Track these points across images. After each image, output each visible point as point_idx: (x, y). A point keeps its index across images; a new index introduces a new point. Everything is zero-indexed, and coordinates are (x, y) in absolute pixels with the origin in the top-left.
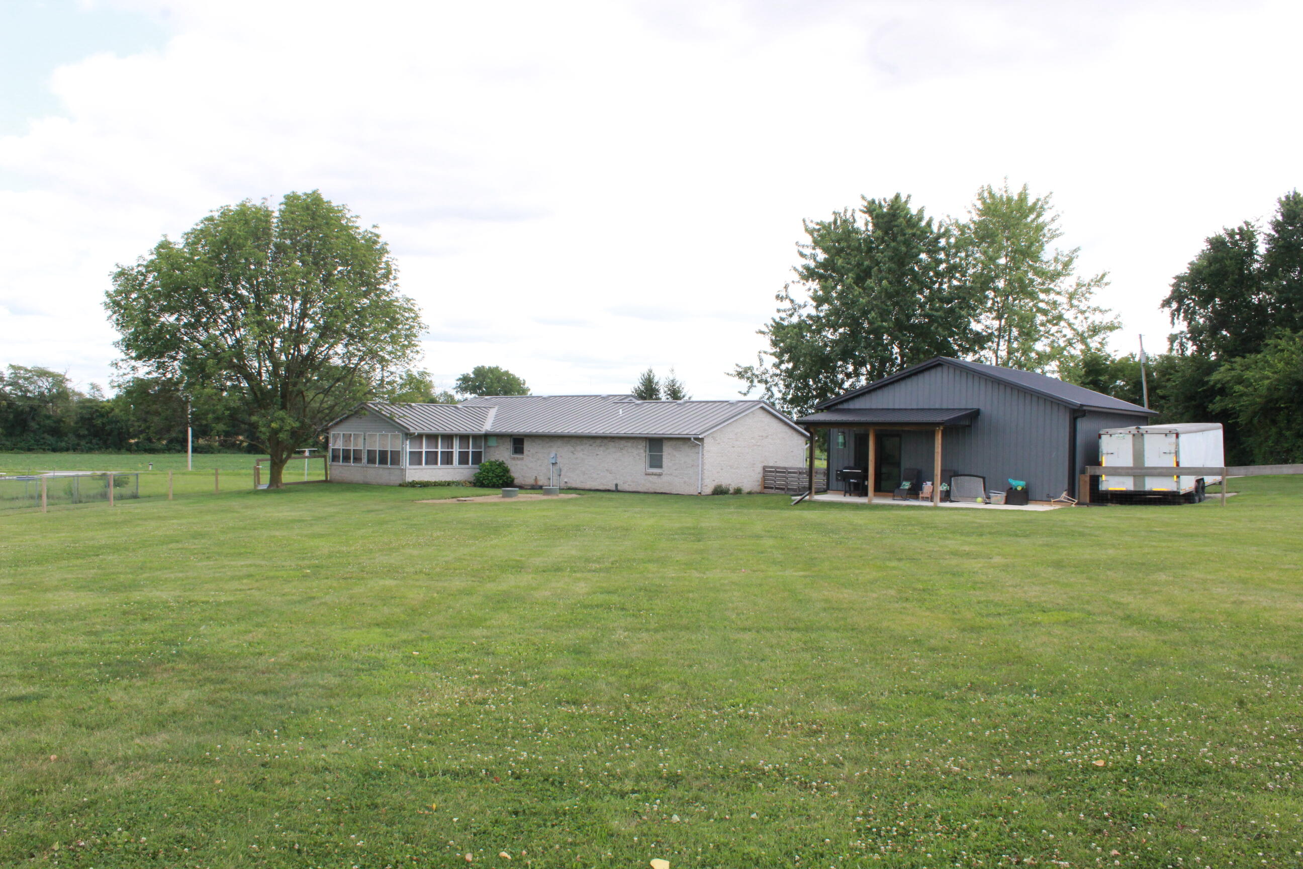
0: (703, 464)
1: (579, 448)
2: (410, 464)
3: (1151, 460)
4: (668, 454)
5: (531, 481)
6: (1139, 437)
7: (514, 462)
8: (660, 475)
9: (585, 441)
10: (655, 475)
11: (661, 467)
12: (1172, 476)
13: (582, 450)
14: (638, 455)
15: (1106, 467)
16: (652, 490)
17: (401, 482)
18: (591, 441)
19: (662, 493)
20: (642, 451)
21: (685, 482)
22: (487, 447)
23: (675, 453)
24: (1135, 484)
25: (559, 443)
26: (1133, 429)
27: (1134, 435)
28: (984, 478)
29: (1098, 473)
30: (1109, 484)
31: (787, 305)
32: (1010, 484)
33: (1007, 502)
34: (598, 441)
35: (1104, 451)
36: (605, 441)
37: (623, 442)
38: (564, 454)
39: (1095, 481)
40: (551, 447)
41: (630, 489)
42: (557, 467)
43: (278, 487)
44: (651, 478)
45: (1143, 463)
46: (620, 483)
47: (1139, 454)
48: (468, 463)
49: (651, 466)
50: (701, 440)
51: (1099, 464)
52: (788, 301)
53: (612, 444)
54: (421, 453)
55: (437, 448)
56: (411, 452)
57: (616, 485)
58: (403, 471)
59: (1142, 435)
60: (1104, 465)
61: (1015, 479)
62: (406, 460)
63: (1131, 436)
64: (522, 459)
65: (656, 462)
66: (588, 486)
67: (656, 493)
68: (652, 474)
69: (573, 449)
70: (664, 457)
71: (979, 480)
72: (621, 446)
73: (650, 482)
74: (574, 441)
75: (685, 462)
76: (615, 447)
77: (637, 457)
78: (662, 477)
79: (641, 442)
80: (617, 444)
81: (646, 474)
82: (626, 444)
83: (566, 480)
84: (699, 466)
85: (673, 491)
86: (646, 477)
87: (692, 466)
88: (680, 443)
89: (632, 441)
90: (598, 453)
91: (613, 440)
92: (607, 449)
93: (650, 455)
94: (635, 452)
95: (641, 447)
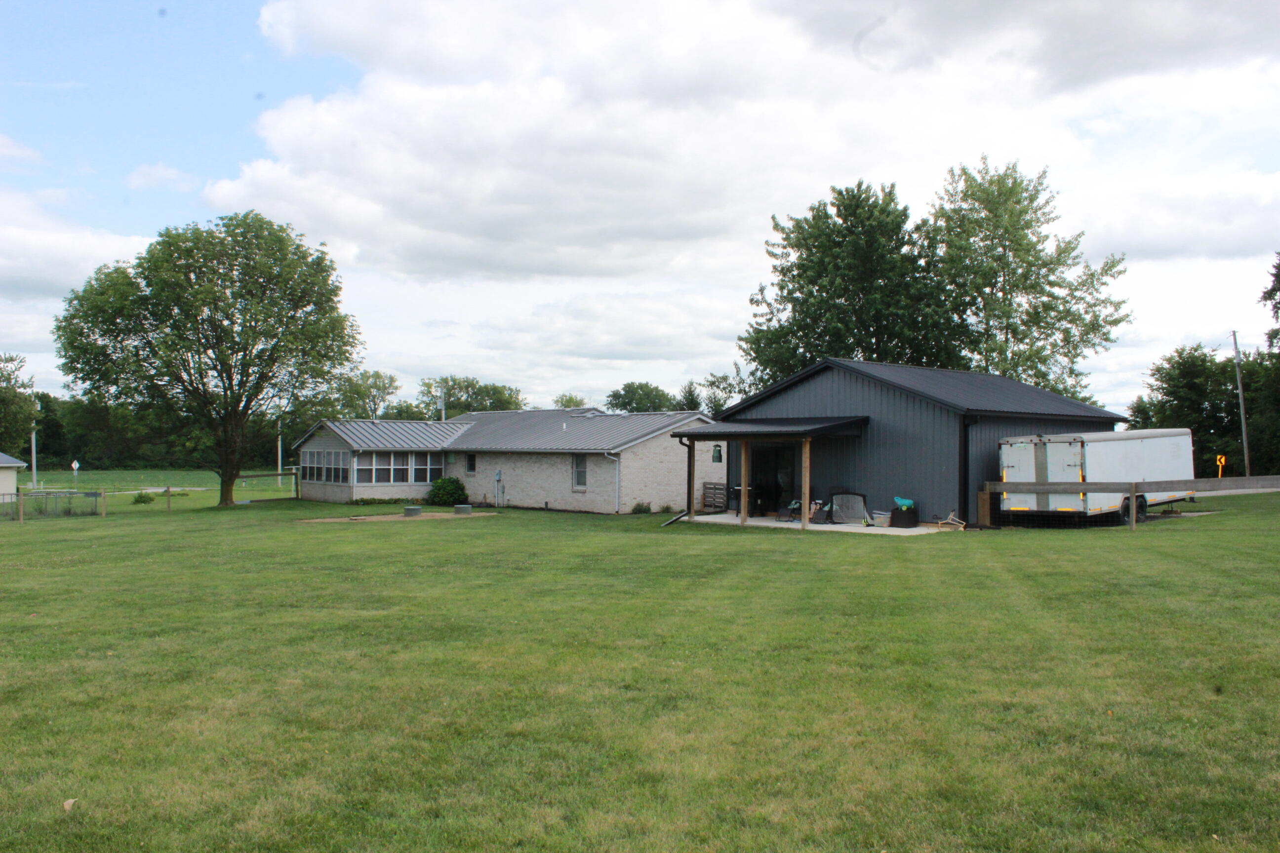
0: (619, 481)
1: (519, 464)
2: (358, 482)
3: (1055, 475)
4: (591, 469)
5: (480, 499)
6: (1040, 447)
7: (468, 479)
8: (584, 492)
9: (524, 457)
10: (581, 492)
11: (584, 484)
12: (1078, 493)
13: (521, 467)
14: (566, 471)
15: (1007, 483)
16: (577, 509)
17: (347, 500)
18: (528, 458)
19: (585, 512)
20: (569, 467)
21: (605, 500)
22: (447, 464)
23: (598, 469)
24: (1038, 504)
25: (503, 459)
26: (1034, 437)
27: (1036, 444)
28: (864, 497)
29: (998, 490)
30: (1013, 503)
31: (764, 309)
32: (894, 503)
33: (892, 525)
34: (534, 458)
35: (1005, 464)
36: (540, 457)
37: (554, 458)
38: (508, 470)
39: (996, 499)
40: (496, 463)
41: (561, 507)
42: (501, 484)
43: (227, 504)
44: (577, 496)
45: (1047, 477)
46: (550, 501)
47: (1041, 467)
48: (425, 480)
49: (579, 483)
50: (617, 455)
51: (1000, 479)
52: (764, 305)
53: (545, 459)
54: (371, 470)
55: (389, 465)
56: (358, 470)
57: (546, 503)
58: (351, 488)
59: (1045, 444)
60: (1005, 480)
61: (902, 497)
62: (354, 477)
63: (1032, 446)
64: (474, 476)
65: (581, 479)
66: (526, 505)
67: (581, 512)
68: (578, 492)
69: (513, 465)
70: (588, 474)
71: (861, 499)
72: (552, 462)
73: (576, 500)
74: (514, 457)
75: (604, 479)
76: (547, 463)
77: (566, 474)
78: (586, 494)
79: (568, 458)
80: (549, 460)
81: (573, 492)
82: (556, 460)
83: (509, 498)
84: (616, 483)
85: (594, 510)
86: (572, 495)
87: (611, 483)
88: (600, 459)
89: (561, 457)
90: (534, 470)
91: (545, 456)
92: (541, 465)
93: (576, 471)
94: (564, 469)
95: (568, 463)
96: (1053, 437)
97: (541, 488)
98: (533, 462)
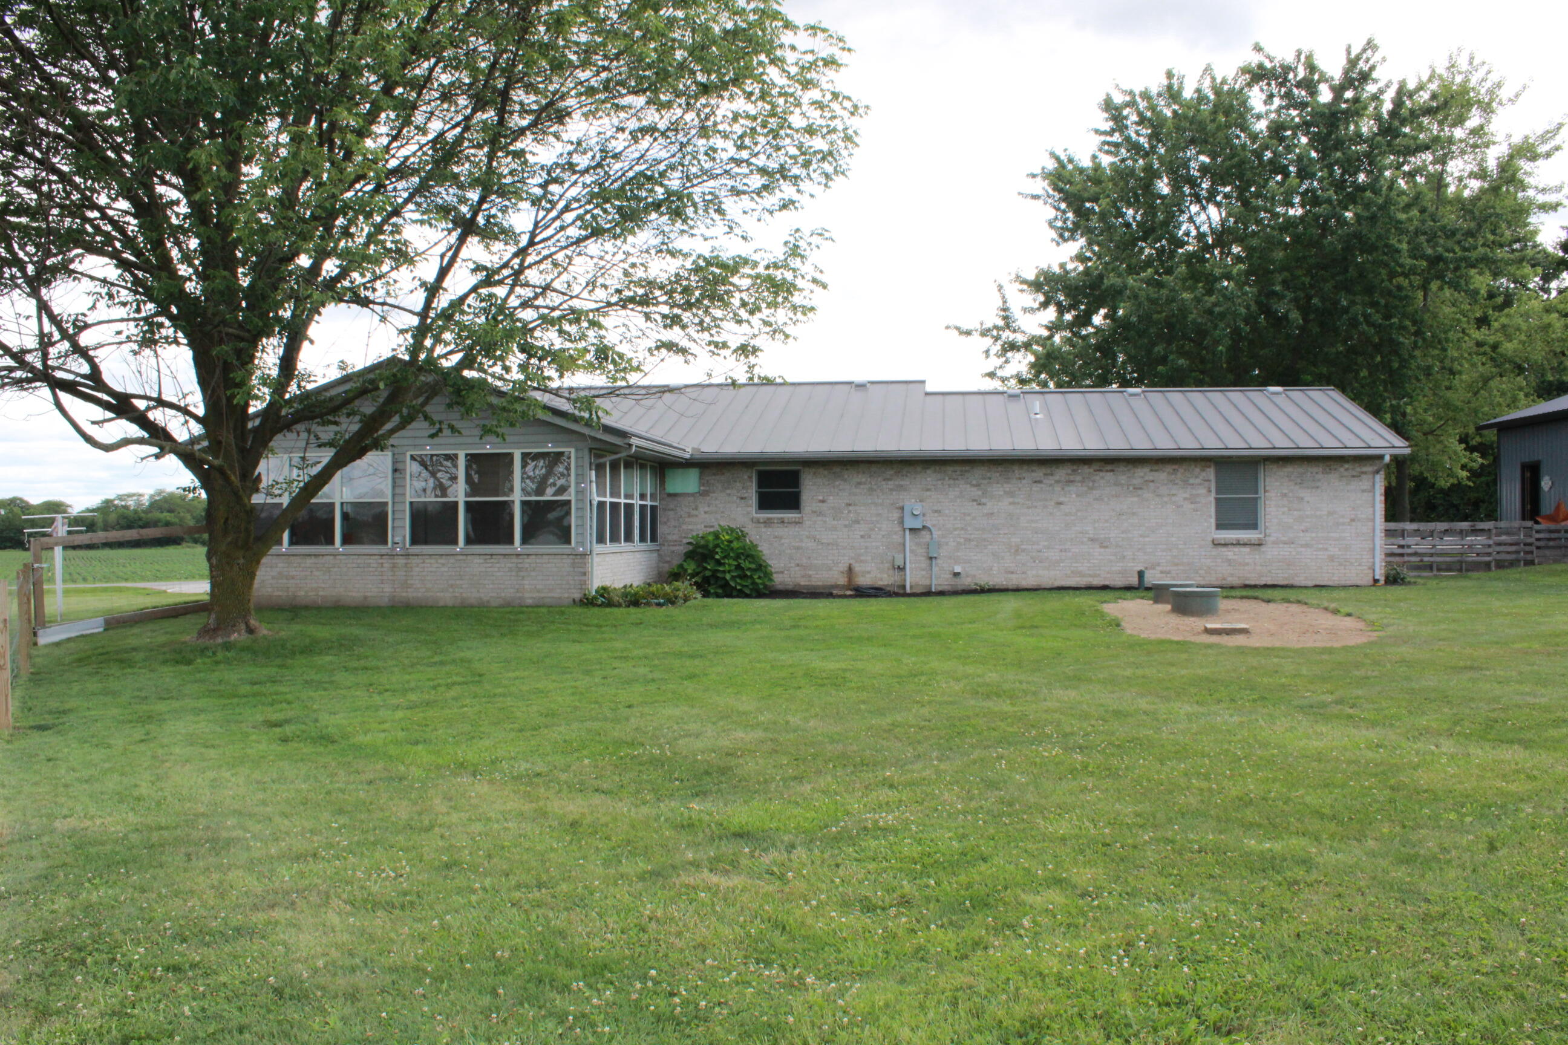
0: (1379, 516)
1: (997, 489)
2: (595, 540)
4: (1278, 496)
5: (835, 576)
7: (767, 532)
8: (1258, 544)
9: (1017, 471)
10: (1245, 545)
11: (1255, 525)
13: (1011, 494)
14: (1192, 500)
16: (1232, 581)
17: (577, 596)
18: (1039, 473)
19: (1267, 587)
20: (1202, 491)
21: (1332, 558)
22: (665, 495)
23: (1305, 494)
25: (930, 477)
34: (1061, 473)
36: (1086, 470)
37: (1141, 472)
38: (949, 504)
40: (900, 488)
42: (925, 537)
44: (1230, 553)
48: (646, 538)
49: (1219, 526)
53: (1109, 476)
55: (620, 492)
57: (1141, 574)
58: (583, 559)
62: (590, 527)
64: (798, 523)
65: (1240, 515)
66: (1029, 581)
67: (1248, 587)
68: (1238, 544)
69: (976, 493)
70: (1262, 502)
72: (1137, 481)
73: (1229, 561)
74: (979, 472)
75: (1330, 513)
76: (1117, 484)
77: (1188, 506)
78: (1263, 549)
79: (1197, 470)
80: (1123, 476)
81: (1216, 544)
82: (1151, 476)
83: (958, 569)
84: (1373, 520)
85: (1299, 581)
86: (1215, 552)
87: (1353, 520)
88: (1315, 470)
89: (1169, 468)
90: (1062, 499)
91: (1109, 467)
92: (1092, 489)
93: (1217, 499)
94: (1182, 495)
95: (1198, 481)
97: (1092, 540)
98: (1058, 482)
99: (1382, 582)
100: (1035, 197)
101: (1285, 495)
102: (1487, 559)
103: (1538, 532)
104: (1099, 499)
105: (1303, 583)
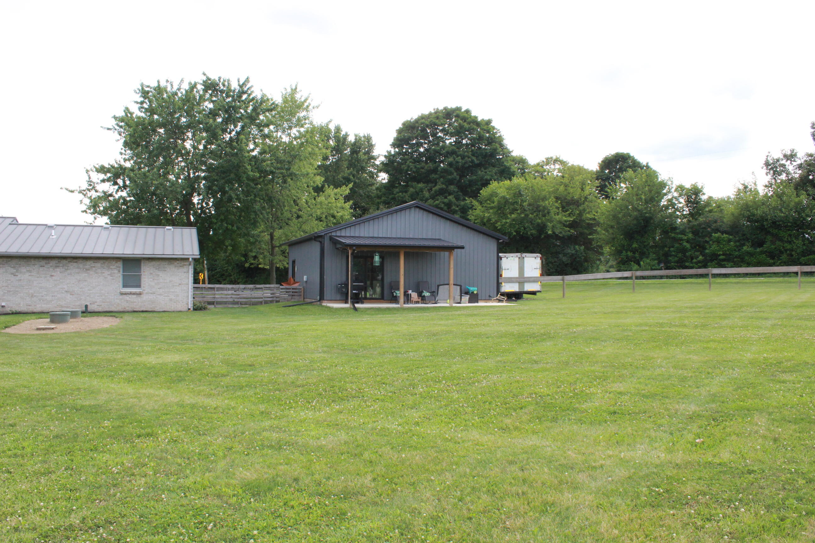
0: (191, 283)
1: (23, 269)
3: (527, 274)
4: (150, 272)
6: (521, 260)
8: (140, 294)
9: (33, 261)
10: (134, 294)
11: (139, 286)
12: (537, 282)
13: (29, 271)
14: (111, 275)
15: (505, 278)
16: (128, 309)
18: (43, 262)
19: (143, 311)
20: (116, 271)
21: (171, 300)
23: (161, 274)
24: (519, 288)
26: (519, 255)
28: (461, 286)
29: (500, 281)
30: (507, 288)
32: (468, 289)
33: (470, 302)
34: (53, 263)
35: (504, 268)
36: (65, 262)
37: (89, 263)
39: (499, 286)
41: (100, 309)
44: (127, 298)
45: (524, 275)
46: (88, 304)
47: (521, 269)
49: (125, 286)
51: (501, 276)
53: (75, 264)
57: (86, 306)
59: (524, 258)
60: (503, 276)
61: (473, 287)
63: (518, 259)
65: (133, 282)
66: (38, 309)
67: (134, 311)
68: (131, 294)
69: (14, 271)
70: (143, 276)
71: (459, 288)
72: (87, 267)
73: (127, 301)
74: (14, 262)
75: (170, 281)
76: (78, 268)
77: (109, 277)
78: (142, 296)
79: (114, 263)
80: (81, 264)
81: (122, 294)
82: (93, 265)
83: (3, 304)
84: (188, 284)
85: (156, 309)
86: (121, 297)
87: (180, 284)
88: (164, 263)
89: (102, 261)
90: (53, 274)
91: (75, 261)
92: (67, 269)
93: (124, 275)
94: (107, 273)
95: (114, 267)
96: (527, 255)
97: (66, 291)
98: (51, 266)
99: (192, 309)
100: (109, 129)
101: (151, 274)
102: (261, 300)
103: (282, 289)
104: (71, 274)
105: (159, 310)
